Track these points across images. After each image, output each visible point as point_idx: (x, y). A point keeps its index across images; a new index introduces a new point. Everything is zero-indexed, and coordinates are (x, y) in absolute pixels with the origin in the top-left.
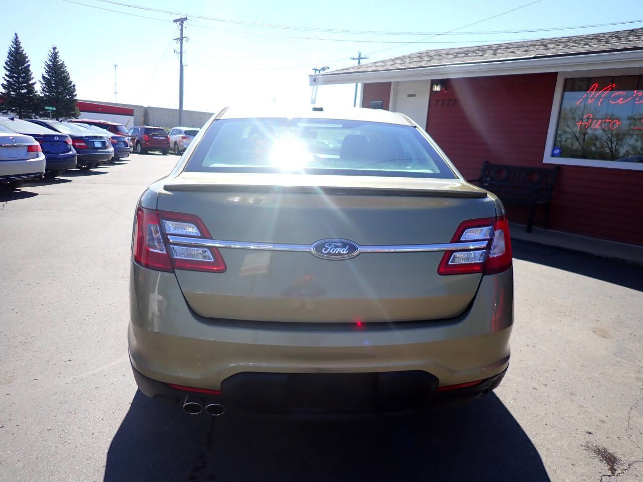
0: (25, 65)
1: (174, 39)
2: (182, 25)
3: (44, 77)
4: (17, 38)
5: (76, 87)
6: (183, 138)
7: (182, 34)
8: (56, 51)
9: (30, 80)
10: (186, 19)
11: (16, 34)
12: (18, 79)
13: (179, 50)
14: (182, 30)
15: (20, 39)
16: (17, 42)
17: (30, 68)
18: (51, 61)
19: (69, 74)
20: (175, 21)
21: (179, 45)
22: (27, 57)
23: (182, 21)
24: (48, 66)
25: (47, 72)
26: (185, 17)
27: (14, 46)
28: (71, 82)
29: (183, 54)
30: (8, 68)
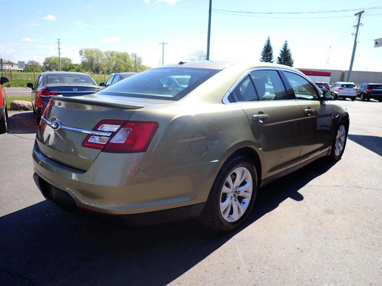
0: (271, 52)
1: (354, 26)
2: (360, 16)
3: (279, 58)
4: (269, 38)
5: (294, 62)
6: (340, 89)
7: (359, 22)
8: (287, 43)
9: (271, 60)
10: (363, 12)
11: (269, 37)
12: (266, 59)
13: (355, 33)
14: (359, 20)
15: (270, 39)
16: (269, 41)
17: (273, 53)
18: (283, 48)
19: (291, 55)
20: (356, 15)
21: (356, 29)
22: (272, 48)
23: (360, 14)
24: (282, 52)
25: (281, 55)
26: (363, 10)
27: (267, 43)
28: (292, 59)
29: (358, 35)
30: (263, 55)
